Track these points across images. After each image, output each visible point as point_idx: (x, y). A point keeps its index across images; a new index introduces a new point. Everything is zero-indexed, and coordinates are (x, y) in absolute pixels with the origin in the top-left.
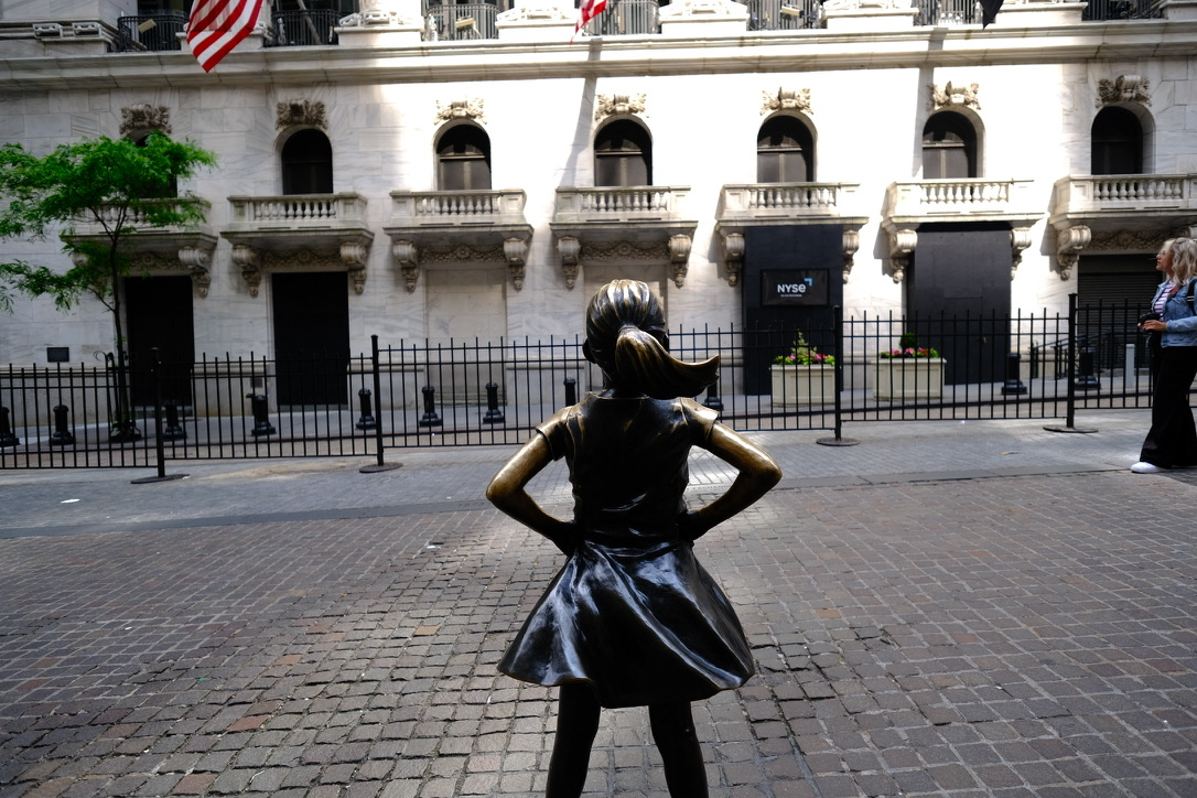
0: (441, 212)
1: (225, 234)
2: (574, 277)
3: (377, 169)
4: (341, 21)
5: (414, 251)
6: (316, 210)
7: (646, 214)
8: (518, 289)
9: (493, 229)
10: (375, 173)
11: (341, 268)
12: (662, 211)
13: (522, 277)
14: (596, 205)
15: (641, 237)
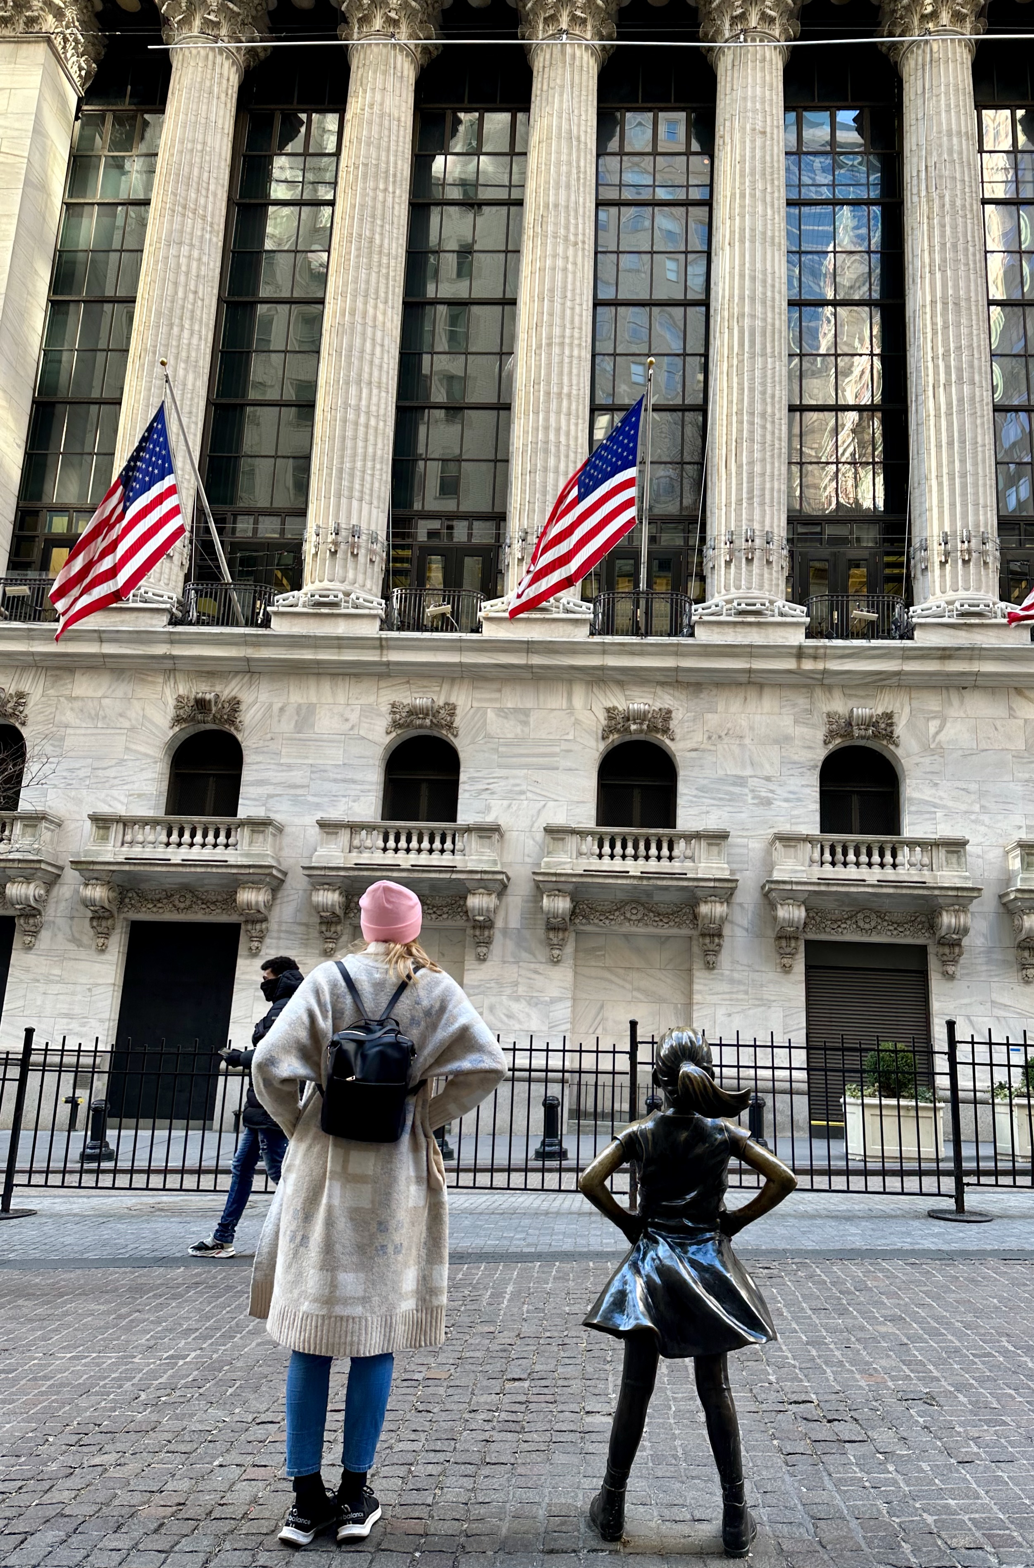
0: (385, 850)
1: (76, 864)
2: (561, 946)
3: (303, 787)
4: (276, 598)
5: (342, 899)
6: (210, 839)
7: (665, 866)
8: (482, 959)
9: (454, 876)
10: (299, 791)
11: (233, 918)
12: (688, 864)
13: (488, 943)
14: (597, 851)
15: (657, 898)
